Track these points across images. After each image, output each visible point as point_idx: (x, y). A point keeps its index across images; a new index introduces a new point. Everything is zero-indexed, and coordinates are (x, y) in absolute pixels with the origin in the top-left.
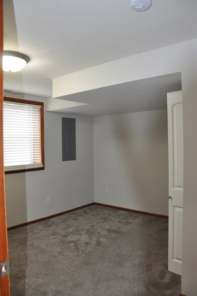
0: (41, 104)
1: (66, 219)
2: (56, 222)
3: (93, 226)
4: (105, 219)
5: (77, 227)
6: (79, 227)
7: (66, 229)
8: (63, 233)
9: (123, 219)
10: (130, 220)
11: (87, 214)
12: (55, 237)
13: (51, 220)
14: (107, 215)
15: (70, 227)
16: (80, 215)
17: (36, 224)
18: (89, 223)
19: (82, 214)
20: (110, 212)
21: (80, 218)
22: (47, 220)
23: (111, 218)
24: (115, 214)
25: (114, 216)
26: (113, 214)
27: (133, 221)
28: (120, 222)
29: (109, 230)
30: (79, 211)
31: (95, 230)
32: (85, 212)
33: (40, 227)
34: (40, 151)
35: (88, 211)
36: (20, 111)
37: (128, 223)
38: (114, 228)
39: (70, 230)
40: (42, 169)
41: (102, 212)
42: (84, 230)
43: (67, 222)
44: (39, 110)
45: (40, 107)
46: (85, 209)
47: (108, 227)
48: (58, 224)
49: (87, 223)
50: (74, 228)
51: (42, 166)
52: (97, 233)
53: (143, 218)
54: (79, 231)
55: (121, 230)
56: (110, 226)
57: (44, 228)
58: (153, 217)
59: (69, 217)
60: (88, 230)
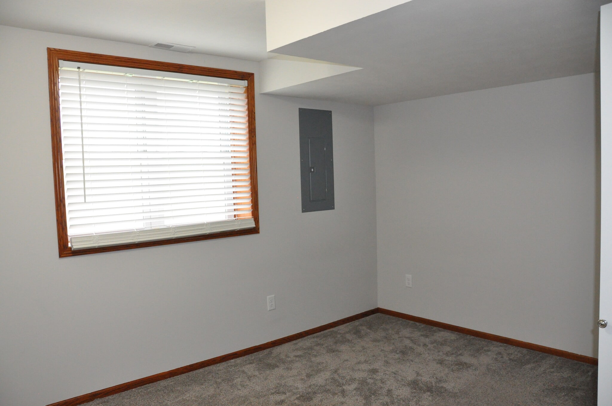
0: (248, 77)
1: (311, 348)
2: (287, 356)
3: (374, 371)
4: (403, 353)
5: (336, 371)
6: (340, 371)
7: (309, 376)
8: (301, 387)
9: (447, 354)
10: (466, 358)
11: (361, 337)
12: (283, 397)
13: (277, 350)
14: (407, 342)
15: (319, 371)
16: (345, 341)
17: (239, 360)
18: (366, 362)
19: (348, 336)
20: (416, 334)
21: (343, 348)
22: (266, 351)
23: (421, 349)
24: (427, 340)
25: (425, 345)
26: (423, 339)
27: (473, 361)
28: (441, 362)
29: (414, 384)
30: (342, 328)
31: (379, 384)
32: (357, 332)
33: (250, 369)
34: (248, 189)
35: (364, 329)
36: (196, 94)
37: (462, 366)
38: (425, 378)
39: (320, 380)
40: (254, 231)
41: (397, 333)
42: (353, 380)
43: (313, 359)
44: (242, 91)
45: (245, 83)
46: (357, 323)
47: (410, 376)
48: (292, 362)
49: (359, 363)
50: (327, 375)
51: (253, 225)
52: (384, 391)
53: (500, 353)
54: (340, 385)
55: (445, 385)
56: (418, 374)
57: (257, 373)
58: (525, 351)
59: (318, 345)
60: (363, 382)
